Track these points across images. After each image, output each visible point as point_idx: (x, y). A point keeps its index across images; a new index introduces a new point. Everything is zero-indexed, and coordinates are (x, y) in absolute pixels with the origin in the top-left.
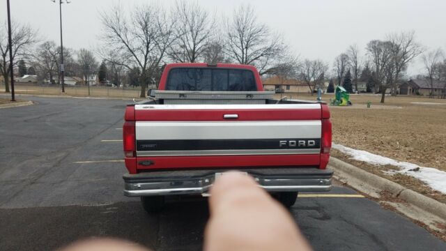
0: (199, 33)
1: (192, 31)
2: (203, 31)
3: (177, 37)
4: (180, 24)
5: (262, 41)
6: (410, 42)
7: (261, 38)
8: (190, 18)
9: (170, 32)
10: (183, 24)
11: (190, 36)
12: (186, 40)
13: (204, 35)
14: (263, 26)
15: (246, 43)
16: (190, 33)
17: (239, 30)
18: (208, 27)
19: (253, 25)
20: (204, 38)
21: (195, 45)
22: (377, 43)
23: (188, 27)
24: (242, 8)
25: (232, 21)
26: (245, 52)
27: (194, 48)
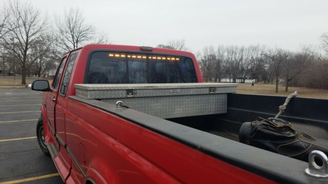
0: (31, 28)
1: (25, 25)
2: (35, 27)
3: (10, 30)
4: (13, 19)
5: (91, 38)
6: (182, 47)
7: (89, 36)
8: (23, 14)
9: (3, 25)
10: (16, 19)
11: (23, 29)
12: (18, 33)
13: (36, 30)
14: (90, 26)
15: (76, 39)
16: (23, 26)
17: (70, 28)
18: (41, 24)
19: (82, 25)
20: (37, 32)
21: (27, 37)
22: (162, 47)
23: (21, 22)
24: (72, 10)
25: (63, 21)
26: (76, 45)
27: (27, 40)
